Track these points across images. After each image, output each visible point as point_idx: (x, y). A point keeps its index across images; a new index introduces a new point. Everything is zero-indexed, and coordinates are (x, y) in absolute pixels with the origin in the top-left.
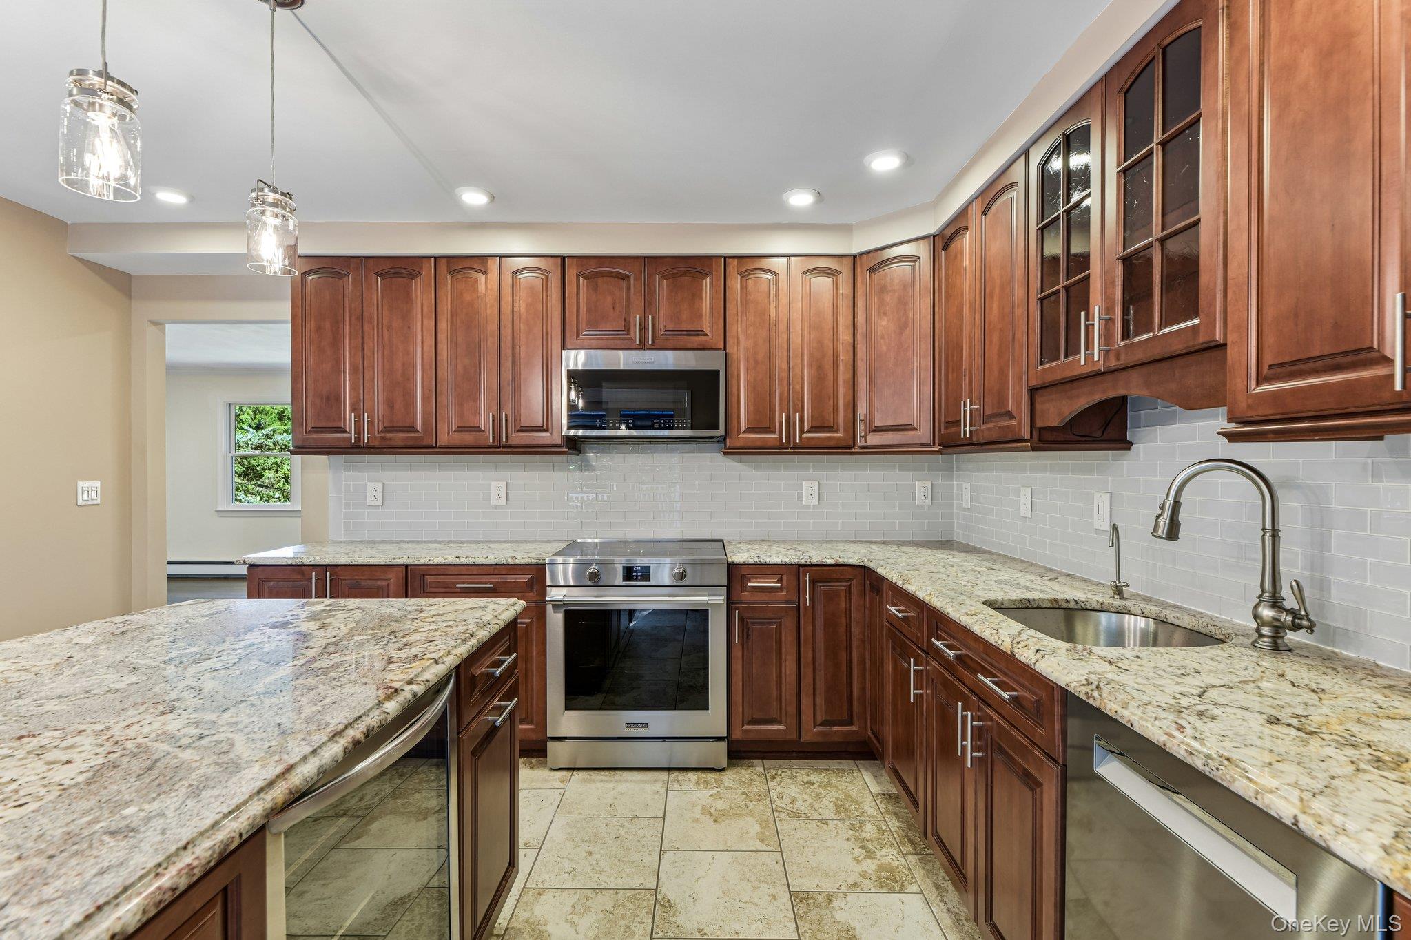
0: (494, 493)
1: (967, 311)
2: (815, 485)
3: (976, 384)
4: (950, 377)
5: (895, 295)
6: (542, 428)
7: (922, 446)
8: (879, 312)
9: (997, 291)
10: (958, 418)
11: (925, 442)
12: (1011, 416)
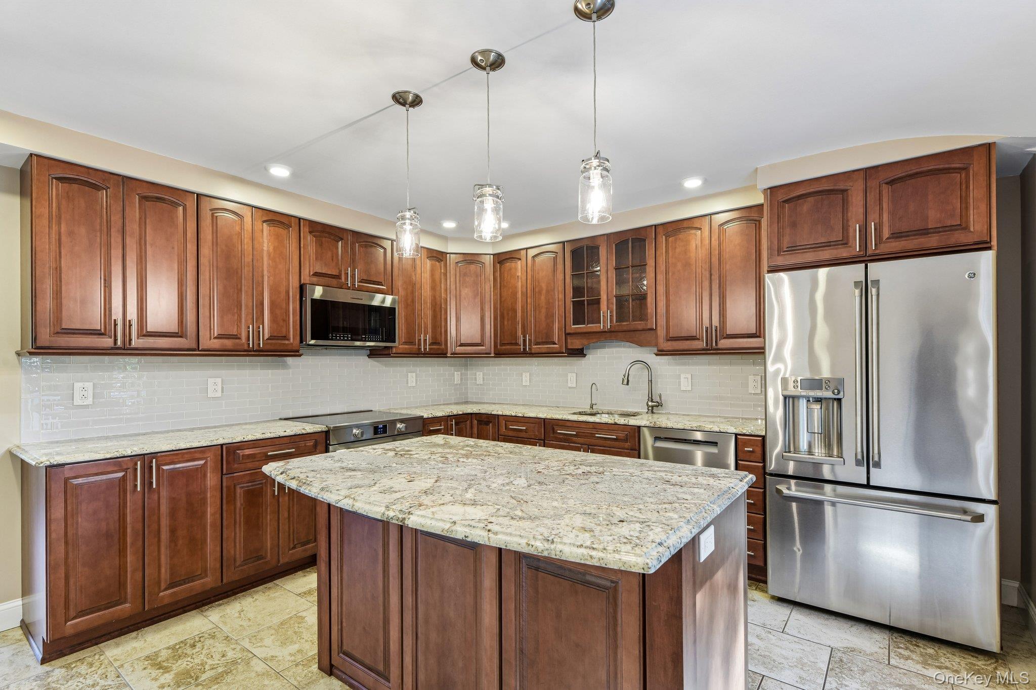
0: (211, 388)
1: (519, 295)
2: (414, 374)
3: (529, 328)
4: (506, 323)
5: (472, 279)
6: (285, 338)
7: (486, 354)
8: (463, 286)
9: (544, 292)
10: (513, 342)
11: (488, 352)
12: (555, 343)
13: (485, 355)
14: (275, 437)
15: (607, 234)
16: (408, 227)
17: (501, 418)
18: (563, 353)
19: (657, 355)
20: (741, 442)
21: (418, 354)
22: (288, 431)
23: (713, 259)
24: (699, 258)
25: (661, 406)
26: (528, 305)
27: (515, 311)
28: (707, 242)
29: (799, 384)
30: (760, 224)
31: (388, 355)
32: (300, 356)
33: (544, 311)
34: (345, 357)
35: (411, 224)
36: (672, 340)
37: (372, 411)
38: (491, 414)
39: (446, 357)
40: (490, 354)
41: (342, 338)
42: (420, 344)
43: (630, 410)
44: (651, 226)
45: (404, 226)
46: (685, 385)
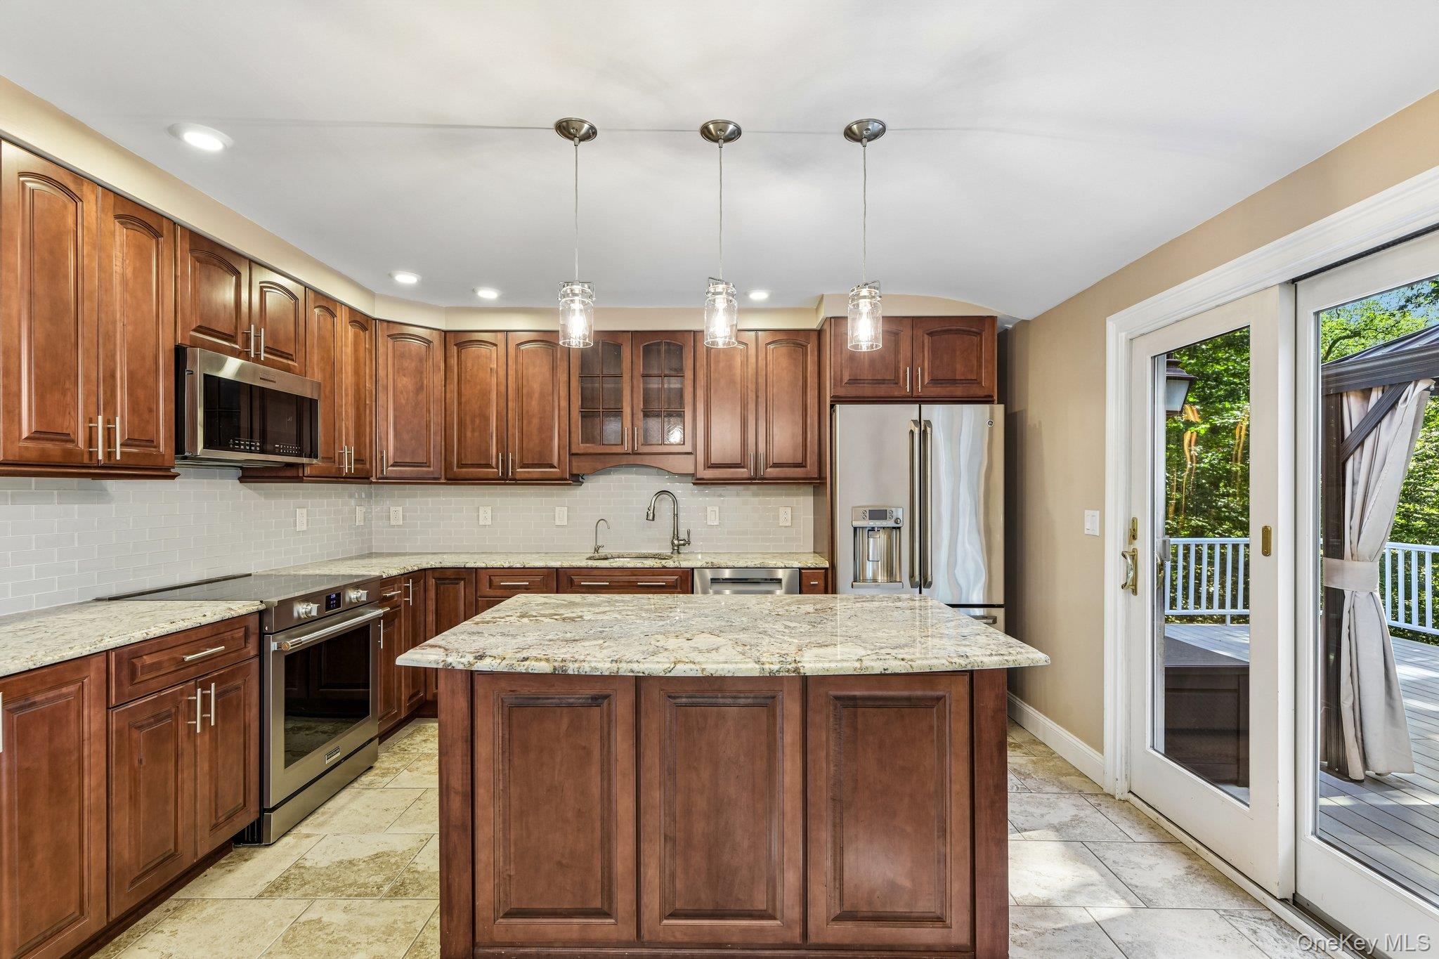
1: (494, 396)
2: (304, 511)
3: (510, 444)
4: (469, 434)
5: (413, 365)
6: (151, 443)
7: (435, 479)
8: (398, 373)
9: (536, 395)
10: (483, 462)
11: (436, 476)
12: (552, 466)
13: (433, 480)
14: (194, 626)
15: (632, 332)
16: (577, 306)
17: (482, 573)
18: (566, 479)
19: (694, 484)
20: (806, 576)
21: (336, 477)
22: (208, 614)
23: (760, 380)
24: (747, 378)
25: (689, 544)
26: (510, 412)
27: (486, 419)
28: (752, 360)
29: (867, 515)
30: (806, 349)
31: (299, 479)
32: (173, 477)
33: (535, 421)
34: (205, 481)
35: (583, 302)
36: (712, 467)
37: (250, 575)
38: (465, 568)
39: (371, 483)
40: (439, 479)
41: (248, 448)
42: (341, 462)
43: (649, 552)
44: (690, 331)
45: (572, 305)
46: (713, 520)
